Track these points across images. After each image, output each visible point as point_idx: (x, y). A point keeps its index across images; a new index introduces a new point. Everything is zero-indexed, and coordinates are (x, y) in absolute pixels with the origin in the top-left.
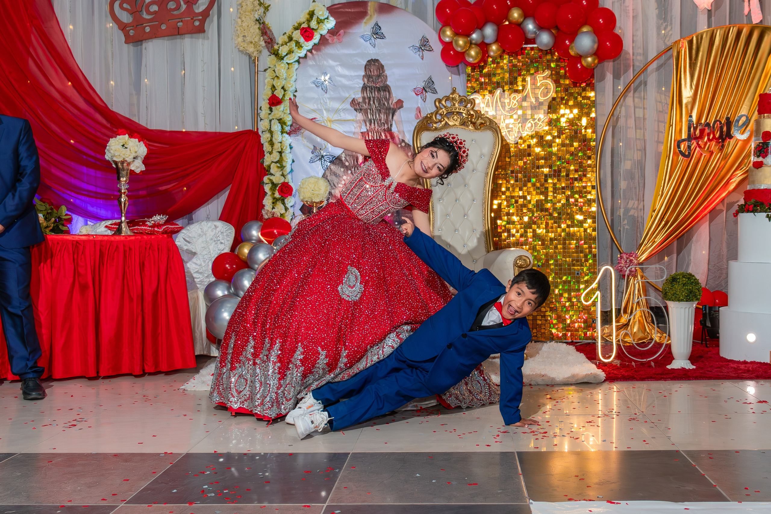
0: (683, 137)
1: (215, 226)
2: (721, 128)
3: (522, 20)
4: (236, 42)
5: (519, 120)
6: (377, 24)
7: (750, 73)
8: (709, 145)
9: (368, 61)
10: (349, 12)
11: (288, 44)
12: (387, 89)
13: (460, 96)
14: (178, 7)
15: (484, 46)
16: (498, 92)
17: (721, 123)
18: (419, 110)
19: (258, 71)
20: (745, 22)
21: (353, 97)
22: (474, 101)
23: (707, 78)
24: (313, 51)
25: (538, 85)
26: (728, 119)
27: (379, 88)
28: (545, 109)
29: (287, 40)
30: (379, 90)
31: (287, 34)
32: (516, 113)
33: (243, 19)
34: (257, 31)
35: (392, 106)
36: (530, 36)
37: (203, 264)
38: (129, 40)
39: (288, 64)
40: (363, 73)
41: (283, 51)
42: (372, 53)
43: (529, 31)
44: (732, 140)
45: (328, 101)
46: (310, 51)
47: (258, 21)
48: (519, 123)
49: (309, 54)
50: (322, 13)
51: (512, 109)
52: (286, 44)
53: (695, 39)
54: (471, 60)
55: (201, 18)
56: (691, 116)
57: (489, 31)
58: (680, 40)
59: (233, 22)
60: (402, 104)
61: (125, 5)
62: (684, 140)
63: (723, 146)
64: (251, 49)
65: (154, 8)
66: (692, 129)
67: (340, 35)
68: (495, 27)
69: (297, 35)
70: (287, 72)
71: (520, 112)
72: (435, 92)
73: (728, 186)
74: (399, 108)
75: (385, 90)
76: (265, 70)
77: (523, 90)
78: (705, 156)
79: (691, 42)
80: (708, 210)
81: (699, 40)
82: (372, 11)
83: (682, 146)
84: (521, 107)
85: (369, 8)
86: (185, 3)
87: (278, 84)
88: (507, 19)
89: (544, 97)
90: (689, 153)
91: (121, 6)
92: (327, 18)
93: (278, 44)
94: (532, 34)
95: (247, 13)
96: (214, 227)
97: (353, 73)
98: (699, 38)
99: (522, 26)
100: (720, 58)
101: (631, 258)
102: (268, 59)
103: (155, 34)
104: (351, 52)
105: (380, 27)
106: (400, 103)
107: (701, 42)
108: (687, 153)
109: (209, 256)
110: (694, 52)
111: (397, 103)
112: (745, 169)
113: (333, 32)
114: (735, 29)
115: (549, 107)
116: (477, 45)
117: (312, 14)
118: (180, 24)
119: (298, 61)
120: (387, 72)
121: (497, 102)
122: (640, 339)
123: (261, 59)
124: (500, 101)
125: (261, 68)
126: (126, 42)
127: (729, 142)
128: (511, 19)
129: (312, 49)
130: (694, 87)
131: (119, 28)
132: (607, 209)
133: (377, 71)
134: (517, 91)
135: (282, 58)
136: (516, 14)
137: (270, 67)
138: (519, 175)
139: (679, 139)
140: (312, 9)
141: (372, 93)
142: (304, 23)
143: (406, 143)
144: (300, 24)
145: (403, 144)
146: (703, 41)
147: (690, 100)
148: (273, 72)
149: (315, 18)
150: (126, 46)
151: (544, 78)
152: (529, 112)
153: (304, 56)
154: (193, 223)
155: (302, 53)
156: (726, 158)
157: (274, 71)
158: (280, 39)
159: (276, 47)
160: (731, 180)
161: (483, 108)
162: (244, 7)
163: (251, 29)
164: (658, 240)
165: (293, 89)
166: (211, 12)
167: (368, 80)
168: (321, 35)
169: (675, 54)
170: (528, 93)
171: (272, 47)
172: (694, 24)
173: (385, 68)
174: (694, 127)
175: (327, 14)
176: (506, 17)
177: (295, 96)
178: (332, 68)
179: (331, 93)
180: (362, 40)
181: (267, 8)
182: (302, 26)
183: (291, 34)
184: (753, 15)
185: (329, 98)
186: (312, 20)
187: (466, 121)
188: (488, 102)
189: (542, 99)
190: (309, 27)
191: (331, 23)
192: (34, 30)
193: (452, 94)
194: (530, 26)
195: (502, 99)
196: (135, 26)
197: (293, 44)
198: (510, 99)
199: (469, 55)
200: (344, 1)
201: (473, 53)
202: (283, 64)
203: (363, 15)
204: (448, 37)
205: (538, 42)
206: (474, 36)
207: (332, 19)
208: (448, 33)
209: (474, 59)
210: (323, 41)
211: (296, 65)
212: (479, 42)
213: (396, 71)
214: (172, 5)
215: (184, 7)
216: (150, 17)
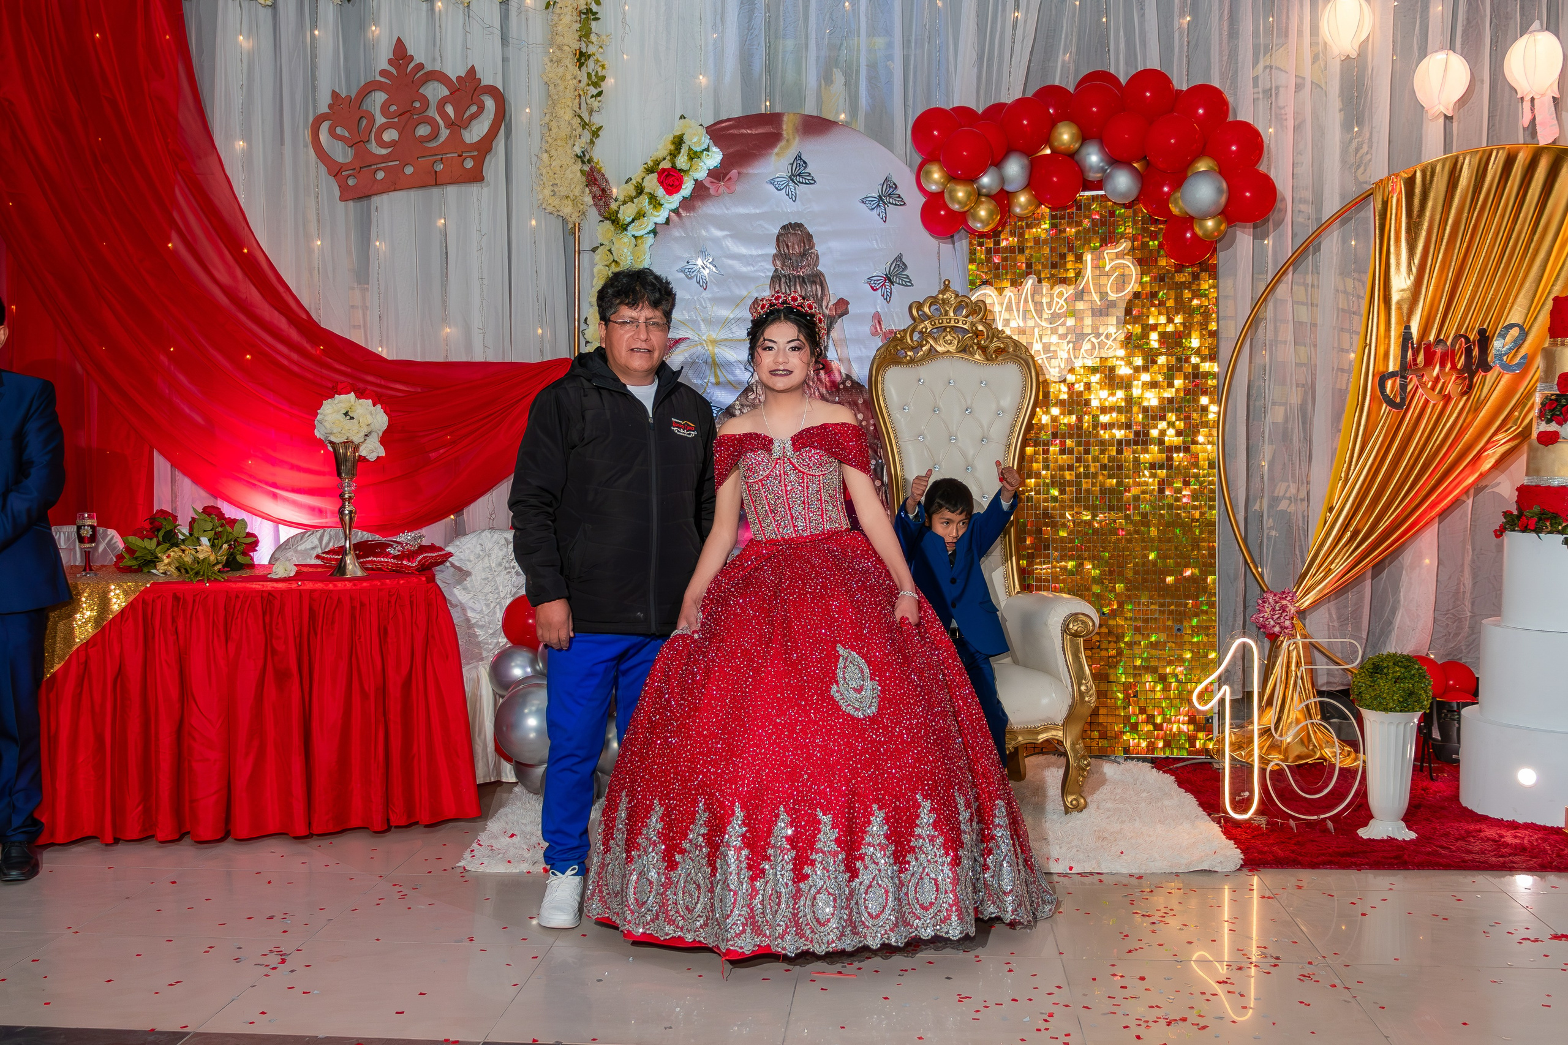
0: (1391, 369)
1: (506, 539)
2: (1469, 351)
3: (1077, 146)
4: (541, 197)
5: (1069, 336)
6: (799, 157)
7: (1531, 240)
8: (1444, 383)
9: (784, 227)
10: (748, 134)
11: (635, 201)
12: (817, 279)
13: (957, 296)
14: (435, 134)
15: (1002, 199)
16: (1030, 283)
17: (1467, 339)
18: (878, 318)
19: (579, 253)
20: (1521, 141)
21: (756, 295)
22: (984, 302)
23: (1442, 251)
24: (681, 210)
25: (1107, 268)
26: (1482, 332)
27: (803, 278)
28: (1119, 314)
29: (634, 194)
30: (803, 281)
31: (634, 182)
32: (1064, 324)
33: (553, 153)
34: (579, 174)
35: (827, 312)
36: (1093, 176)
37: (486, 610)
38: (347, 194)
39: (635, 237)
40: (773, 250)
41: (626, 213)
42: (789, 210)
43: (1091, 167)
44: (1489, 374)
45: (709, 305)
46: (676, 211)
47: (581, 158)
48: (1069, 343)
49: (673, 215)
50: (698, 139)
51: (1055, 317)
52: (632, 199)
53: (1419, 175)
54: (978, 226)
55: (476, 153)
56: (1408, 327)
57: (1014, 169)
58: (1389, 179)
59: (534, 159)
60: (847, 308)
61: (339, 130)
62: (1393, 375)
63: (1470, 387)
64: (567, 210)
65: (390, 135)
66: (1410, 353)
67: (730, 178)
68: (1025, 161)
69: (652, 183)
70: (633, 253)
71: (1070, 322)
72: (909, 283)
73: (1479, 462)
74: (841, 316)
75: (814, 282)
76: (594, 250)
77: (1076, 280)
78: (1434, 405)
79: (1410, 182)
80: (1438, 509)
81: (1428, 177)
82: (791, 132)
83: (1389, 383)
84: (1073, 313)
85: (784, 127)
86: (447, 127)
88: (1047, 141)
89: (1117, 292)
90: (1403, 399)
91: (332, 132)
92: (707, 149)
93: (616, 200)
94: (1097, 172)
95: (559, 142)
96: (503, 542)
97: (754, 252)
98: (1428, 173)
99: (1076, 157)
100: (1469, 213)
101: (1284, 602)
102: (598, 228)
103: (394, 184)
104: (753, 211)
105: (805, 162)
106: (842, 306)
107: (1431, 181)
108: (1398, 400)
109: (496, 596)
110: (1416, 201)
111: (835, 305)
112: (1514, 430)
113: (717, 174)
114: (1502, 155)
115: (1128, 312)
116: (988, 196)
117: (679, 142)
118: (439, 167)
119: (654, 232)
120: (819, 248)
121: (1026, 301)
122: (1299, 757)
123: (585, 226)
124: (1033, 301)
125: (586, 245)
126: (342, 199)
127: (1484, 378)
128: (1056, 144)
129: (677, 209)
130: (1414, 270)
131: (330, 173)
132: (1237, 505)
133: (800, 247)
134: (1064, 281)
135: (625, 228)
136: (1065, 135)
137: (602, 245)
138: (1069, 442)
139: (1381, 369)
140: (679, 133)
141: (789, 287)
142: (664, 159)
143: (853, 382)
144: (657, 163)
145: (848, 384)
146: (1435, 180)
147: (1407, 295)
148: (608, 253)
149: (684, 150)
150: (341, 205)
151: (1119, 256)
152: (1088, 321)
153: (664, 221)
154: (465, 534)
155: (661, 216)
156: (1477, 409)
157: (610, 251)
158: (621, 190)
159: (614, 206)
160: (1485, 451)
161: (1000, 312)
162: (554, 130)
163: (568, 171)
164: (1338, 568)
166: (494, 144)
167: (783, 264)
168: (696, 181)
169: (1379, 206)
170: (1087, 283)
171: (607, 205)
172: (1417, 144)
173: (815, 240)
174: (1413, 348)
175: (706, 140)
178: (716, 241)
179: (714, 290)
180: (771, 188)
181: (596, 134)
182: (661, 167)
183: (640, 181)
184: (1538, 127)
185: (709, 299)
186: (679, 153)
187: (970, 344)
188: (1010, 302)
189: (1113, 296)
190: (674, 164)
191: (714, 158)
192: (179, 178)
193: (943, 292)
194: (1093, 158)
195: (1037, 297)
196: (358, 169)
197: (644, 200)
198: (1052, 296)
199: (975, 217)
200: (737, 113)
201: (983, 213)
202: (626, 239)
203: (772, 139)
204: (936, 183)
205: (1109, 186)
206: (985, 180)
207: (715, 149)
208: (936, 175)
209: (985, 223)
210: (700, 191)
211: (650, 239)
212: (994, 192)
213: (835, 244)
214: (423, 131)
215: (445, 133)
216: (384, 152)
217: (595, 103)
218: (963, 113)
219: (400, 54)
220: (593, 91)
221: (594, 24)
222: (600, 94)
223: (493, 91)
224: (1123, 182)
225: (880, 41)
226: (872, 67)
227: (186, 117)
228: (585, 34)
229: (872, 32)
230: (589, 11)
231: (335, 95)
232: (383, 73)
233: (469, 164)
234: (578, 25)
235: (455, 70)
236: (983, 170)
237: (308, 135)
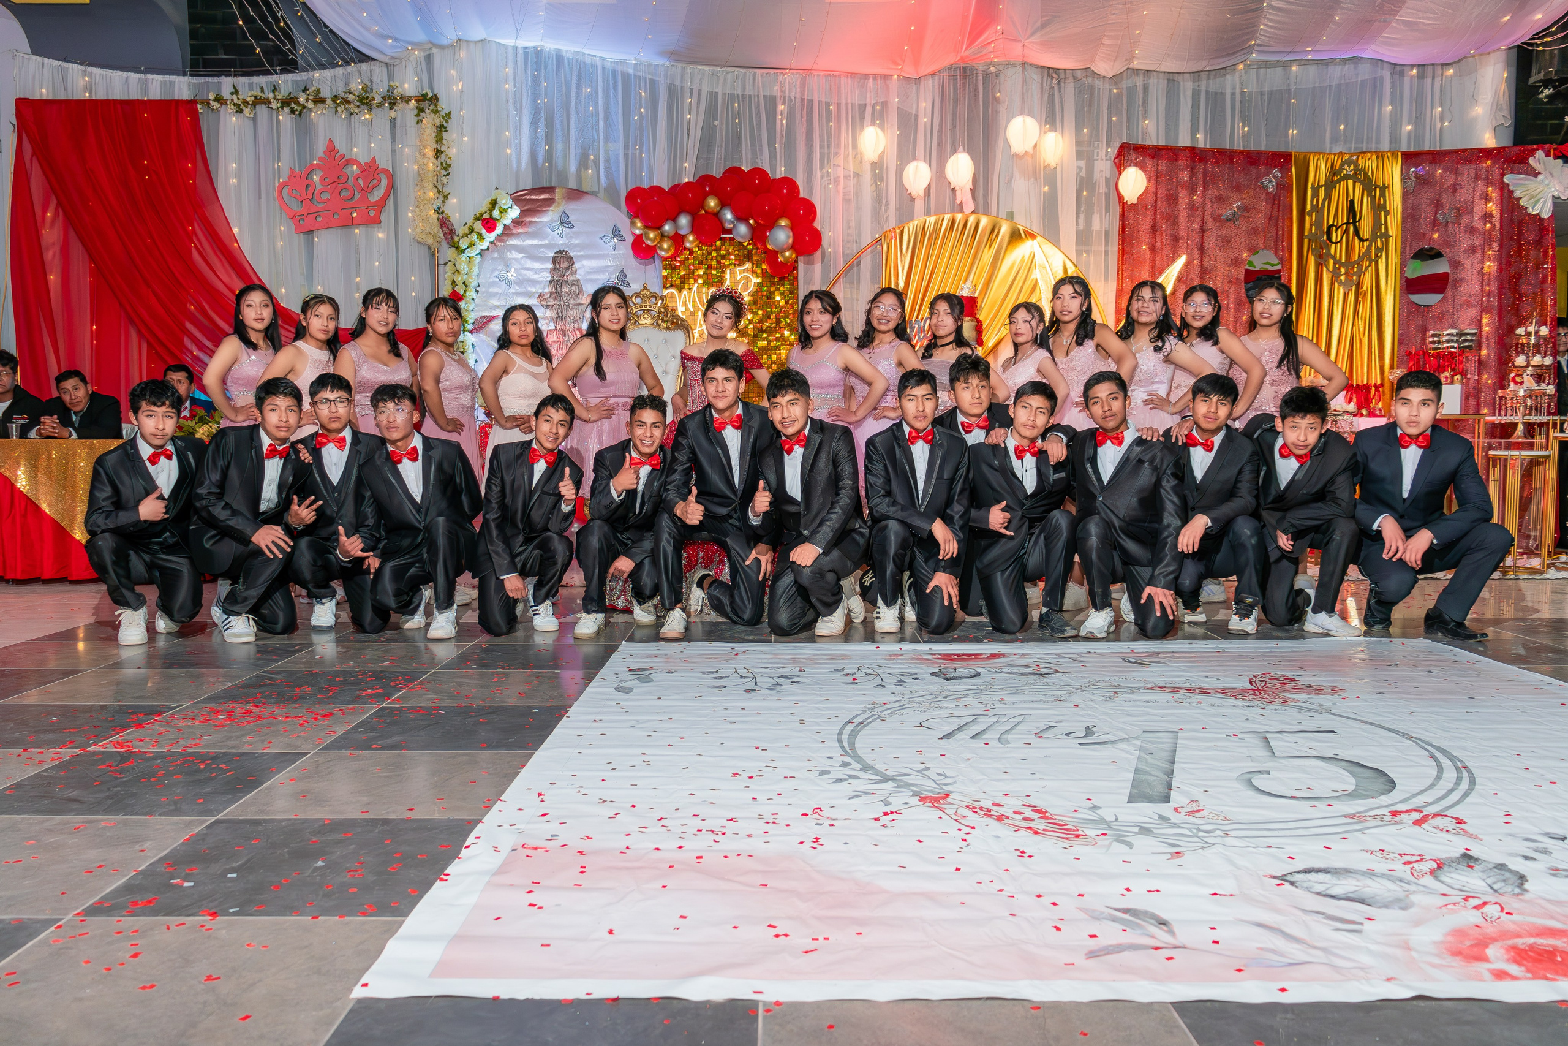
3: (718, 209)
4: (414, 233)
6: (565, 212)
9: (556, 253)
10: (535, 199)
11: (469, 236)
13: (651, 293)
15: (678, 240)
16: (695, 285)
19: (438, 263)
24: (496, 243)
25: (737, 278)
27: (568, 282)
29: (467, 231)
30: (568, 284)
31: (468, 225)
33: (422, 208)
34: (436, 220)
35: (581, 302)
36: (728, 226)
39: (469, 257)
40: (550, 266)
41: (463, 244)
42: (561, 242)
43: (726, 221)
46: (492, 243)
47: (437, 211)
49: (492, 246)
50: (505, 201)
52: (467, 236)
53: (906, 228)
54: (663, 254)
57: (684, 221)
58: (890, 231)
64: (430, 241)
67: (525, 224)
68: (690, 217)
69: (478, 226)
70: (468, 267)
72: (627, 285)
75: (574, 284)
79: (901, 232)
81: (911, 229)
82: (560, 197)
85: (557, 195)
87: (459, 279)
88: (703, 207)
91: (290, 193)
92: (511, 207)
93: (458, 236)
94: (730, 224)
95: (425, 202)
97: (540, 267)
99: (719, 215)
102: (448, 251)
104: (535, 242)
105: (568, 215)
110: (905, 243)
111: (586, 297)
113: (517, 222)
116: (669, 237)
117: (494, 203)
119: (480, 254)
120: (576, 264)
121: (693, 296)
123: (441, 251)
124: (697, 296)
125: (441, 262)
126: (297, 234)
128: (707, 208)
129: (494, 241)
130: (905, 275)
131: (289, 218)
133: (565, 264)
135: (463, 251)
136: (712, 203)
137: (449, 261)
140: (494, 198)
141: (559, 287)
142: (486, 212)
144: (481, 215)
149: (497, 207)
150: (296, 236)
151: (744, 271)
153: (486, 249)
155: (484, 245)
157: (454, 265)
158: (461, 230)
159: (456, 239)
162: (422, 195)
163: (430, 219)
165: (474, 284)
166: (388, 202)
167: (556, 274)
168: (505, 225)
171: (453, 238)
173: (574, 260)
175: (510, 202)
176: (702, 206)
177: (477, 292)
178: (517, 260)
179: (516, 288)
180: (549, 230)
181: (446, 197)
182: (483, 217)
183: (472, 225)
184: (964, 204)
185: (513, 294)
186: (494, 209)
187: (659, 320)
188: (685, 297)
190: (491, 216)
191: (515, 212)
192: (198, 218)
193: (643, 291)
194: (729, 216)
197: (474, 236)
199: (662, 249)
200: (530, 186)
201: (665, 246)
202: (464, 258)
203: (550, 202)
204: (639, 229)
205: (734, 232)
206: (667, 227)
207: (515, 207)
208: (639, 225)
209: (667, 251)
210: (507, 232)
211: (478, 258)
212: (672, 234)
213: (585, 263)
214: (344, 194)
215: (357, 196)
216: (321, 205)
217: (445, 180)
218: (656, 190)
219: (331, 149)
220: (444, 172)
221: (445, 135)
222: (448, 174)
223: (386, 171)
224: (743, 229)
225: (611, 146)
226: (607, 161)
227: (201, 180)
228: (439, 140)
229: (607, 140)
230: (442, 126)
231: (292, 170)
232: (320, 159)
233: (372, 213)
234: (435, 135)
235: (364, 159)
236: (665, 221)
237: (276, 193)
